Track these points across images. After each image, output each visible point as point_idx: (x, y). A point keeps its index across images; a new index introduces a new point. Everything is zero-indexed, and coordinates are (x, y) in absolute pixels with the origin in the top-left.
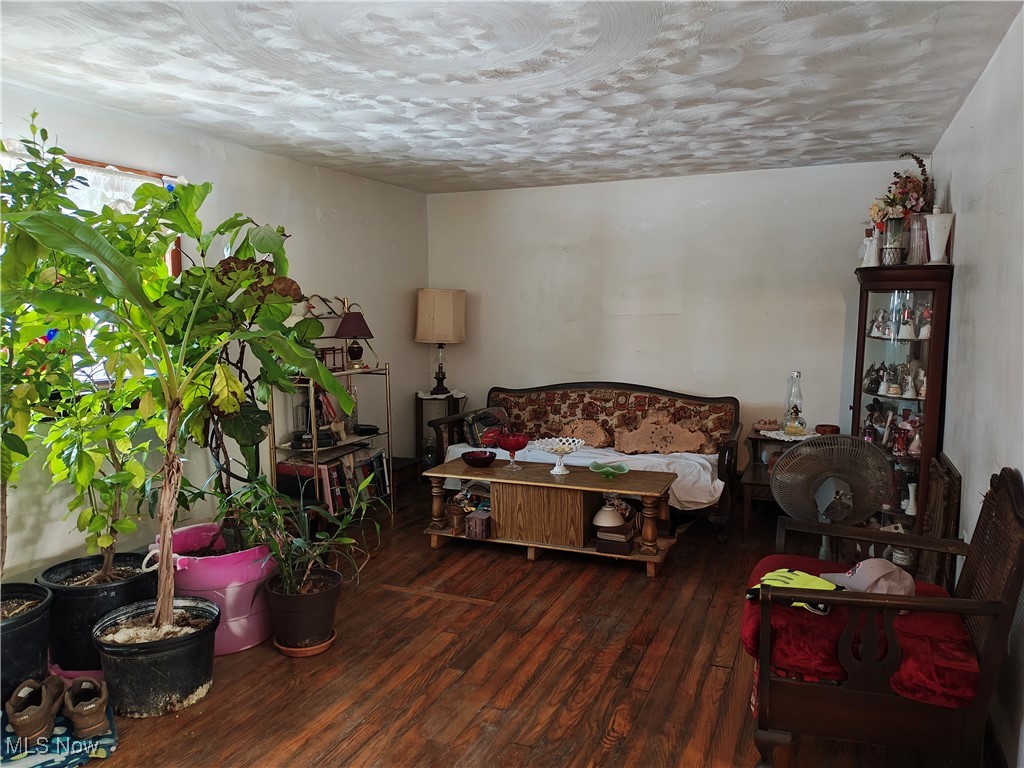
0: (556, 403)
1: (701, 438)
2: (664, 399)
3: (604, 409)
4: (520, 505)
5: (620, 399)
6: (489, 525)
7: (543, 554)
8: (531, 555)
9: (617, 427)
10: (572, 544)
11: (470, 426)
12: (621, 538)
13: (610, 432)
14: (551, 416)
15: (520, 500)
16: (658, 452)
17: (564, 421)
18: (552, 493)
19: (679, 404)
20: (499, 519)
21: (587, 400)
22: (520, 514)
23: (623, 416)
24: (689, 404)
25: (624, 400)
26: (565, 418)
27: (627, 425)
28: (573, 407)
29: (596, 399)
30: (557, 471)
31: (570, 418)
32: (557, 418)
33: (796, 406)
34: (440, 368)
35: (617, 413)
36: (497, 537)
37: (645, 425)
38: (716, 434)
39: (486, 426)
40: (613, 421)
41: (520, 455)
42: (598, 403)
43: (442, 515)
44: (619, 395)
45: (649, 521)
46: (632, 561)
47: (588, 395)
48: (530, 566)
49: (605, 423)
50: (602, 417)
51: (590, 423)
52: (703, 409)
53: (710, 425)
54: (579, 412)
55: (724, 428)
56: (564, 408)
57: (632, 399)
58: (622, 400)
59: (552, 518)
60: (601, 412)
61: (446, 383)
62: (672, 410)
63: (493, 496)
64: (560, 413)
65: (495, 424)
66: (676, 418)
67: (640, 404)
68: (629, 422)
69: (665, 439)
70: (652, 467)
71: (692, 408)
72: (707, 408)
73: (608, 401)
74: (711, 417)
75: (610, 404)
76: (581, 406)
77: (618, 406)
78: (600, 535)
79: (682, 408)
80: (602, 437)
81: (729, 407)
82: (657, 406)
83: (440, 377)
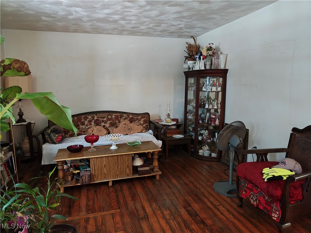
0: (82, 121)
1: (141, 127)
2: (125, 115)
3: (103, 121)
4: (105, 165)
5: (109, 117)
6: (91, 177)
8: (110, 184)
9: (109, 127)
10: (128, 175)
13: (107, 129)
14: (81, 126)
16: (128, 134)
18: (119, 157)
19: (131, 116)
20: (95, 173)
21: (95, 118)
22: (105, 169)
23: (111, 123)
24: (134, 116)
25: (111, 117)
26: (87, 126)
28: (90, 122)
29: (99, 118)
30: (113, 147)
31: (89, 126)
32: (84, 127)
34: (20, 110)
35: (109, 122)
36: (94, 181)
37: (121, 125)
38: (144, 125)
39: (57, 134)
40: (107, 125)
42: (100, 119)
44: (108, 115)
45: (156, 160)
46: (152, 176)
47: (96, 116)
49: (104, 126)
50: (103, 124)
51: (98, 127)
53: (142, 122)
54: (93, 123)
55: (146, 123)
56: (86, 122)
57: (113, 116)
58: (110, 117)
59: (119, 167)
60: (102, 122)
62: (129, 119)
64: (85, 125)
65: (60, 133)
66: (131, 121)
67: (117, 118)
68: (114, 125)
69: (129, 129)
71: (135, 117)
72: (140, 117)
73: (105, 118)
74: (142, 120)
75: (105, 119)
76: (93, 121)
77: (109, 119)
79: (132, 118)
80: (105, 132)
81: (147, 116)
82: (123, 118)
83: (21, 114)
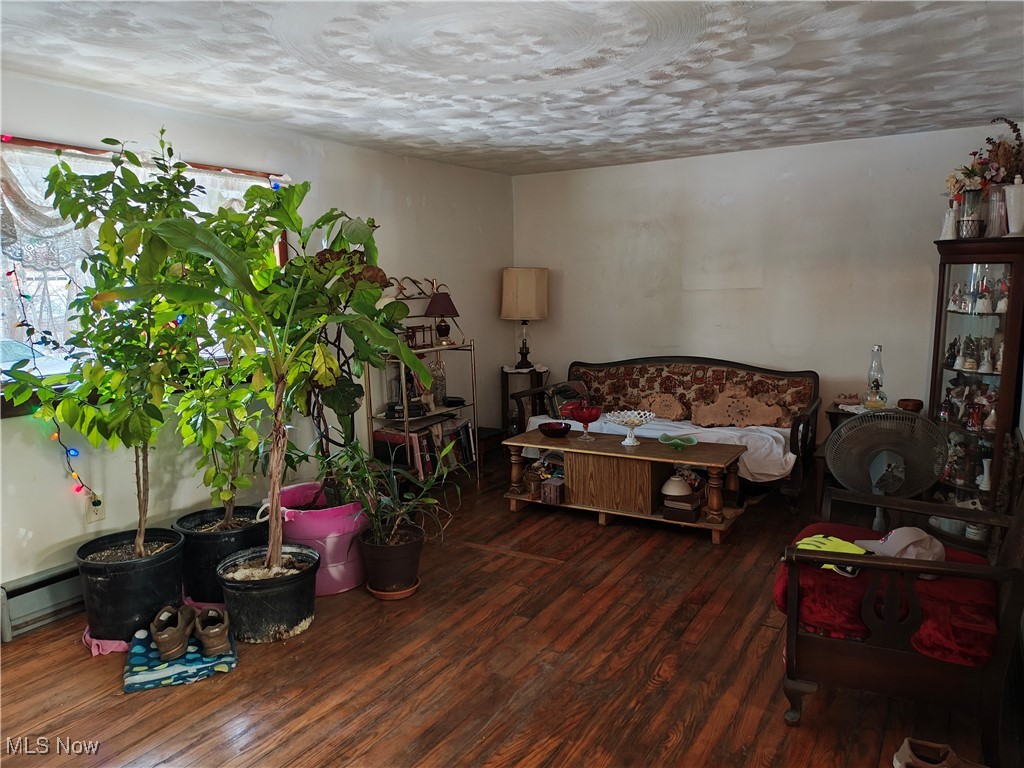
0: (634, 376)
1: (778, 412)
2: (742, 373)
3: (682, 383)
4: (592, 474)
5: (698, 373)
6: (562, 491)
7: (613, 520)
8: (602, 520)
9: (694, 400)
10: (641, 511)
11: (551, 399)
12: (687, 506)
13: (687, 405)
14: (630, 390)
15: (591, 468)
16: (734, 425)
17: (643, 394)
18: (622, 463)
19: (757, 378)
20: (572, 485)
21: (665, 374)
22: (592, 482)
23: (701, 389)
24: (767, 378)
25: (702, 374)
26: (643, 391)
27: (705, 398)
28: (651, 381)
29: (674, 373)
30: (628, 442)
31: (648, 392)
32: (635, 391)
33: (876, 381)
34: (524, 344)
35: (695, 387)
36: (571, 503)
37: (722, 399)
38: (795, 408)
39: (566, 399)
40: (691, 395)
41: (594, 427)
42: (676, 377)
43: (520, 481)
44: (697, 369)
45: (715, 492)
46: (697, 528)
47: (666, 369)
48: (601, 530)
49: (682, 396)
50: (680, 390)
51: (666, 396)
52: (781, 383)
53: (788, 399)
54: (657, 385)
55: (802, 401)
56: (642, 382)
57: (710, 373)
58: (699, 374)
59: (622, 486)
60: (679, 386)
61: (529, 358)
62: (750, 384)
63: (566, 464)
64: (638, 387)
65: (574, 397)
66: (755, 391)
67: (717, 378)
68: (706, 396)
69: (741, 412)
70: (725, 439)
71: (770, 382)
72: (785, 382)
73: (686, 375)
74: (789, 391)
75: (688, 378)
76: (659, 380)
77: (696, 380)
78: (667, 503)
79: (760, 382)
80: (679, 410)
81: (808, 381)
82: (735, 380)
83: (524, 352)
